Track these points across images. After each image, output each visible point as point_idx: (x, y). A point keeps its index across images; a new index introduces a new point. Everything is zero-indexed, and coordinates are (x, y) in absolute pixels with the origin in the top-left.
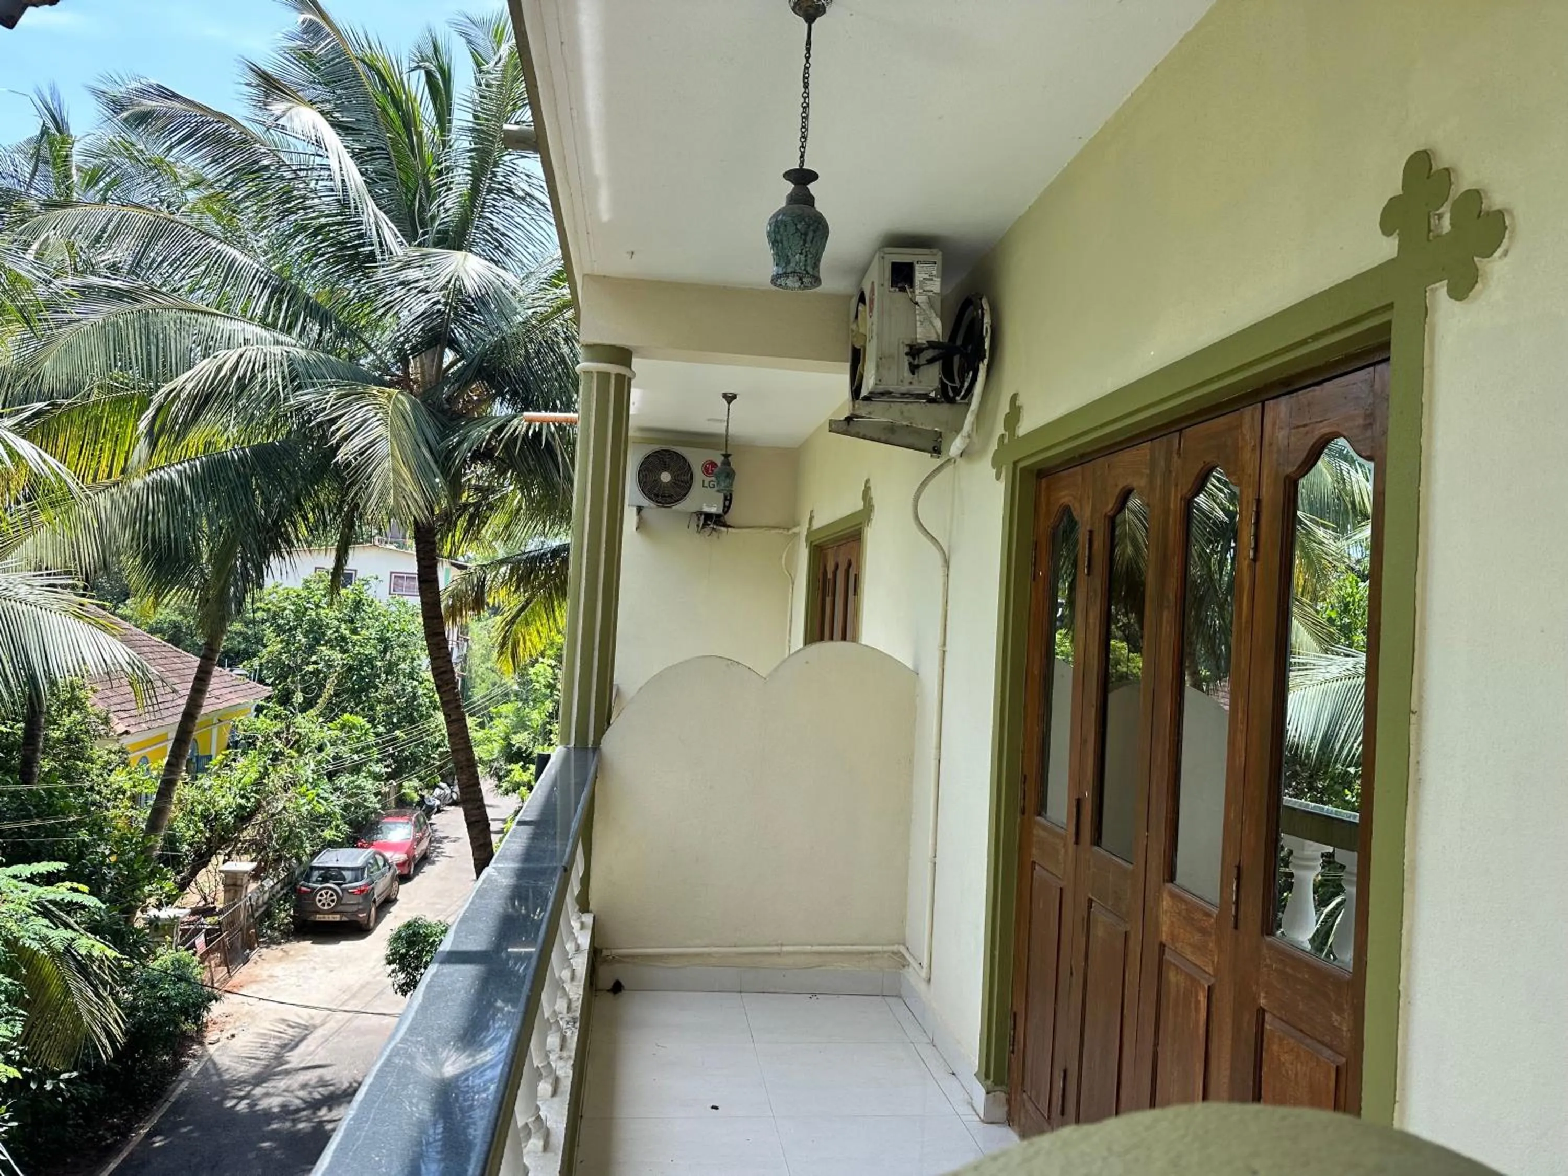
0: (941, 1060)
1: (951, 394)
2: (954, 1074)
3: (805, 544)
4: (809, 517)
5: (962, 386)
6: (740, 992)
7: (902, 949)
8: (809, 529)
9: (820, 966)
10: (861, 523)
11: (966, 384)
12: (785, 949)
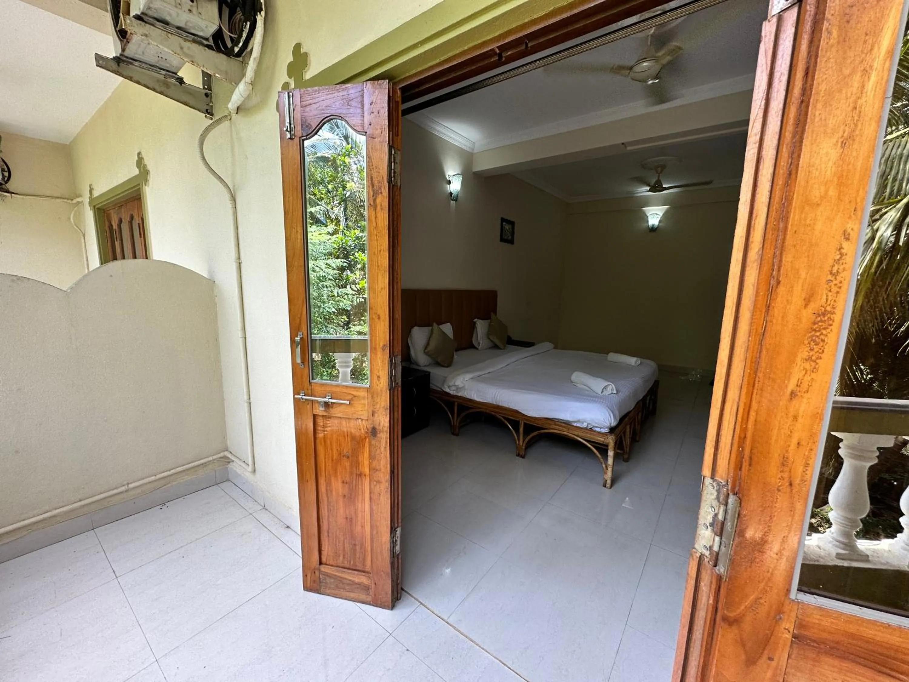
0: (276, 520)
1: (229, 45)
2: (288, 527)
3: (89, 208)
4: (89, 189)
5: (240, 36)
6: (93, 529)
7: (227, 454)
8: (90, 198)
9: (165, 485)
10: (139, 184)
11: (245, 35)
12: (131, 486)
